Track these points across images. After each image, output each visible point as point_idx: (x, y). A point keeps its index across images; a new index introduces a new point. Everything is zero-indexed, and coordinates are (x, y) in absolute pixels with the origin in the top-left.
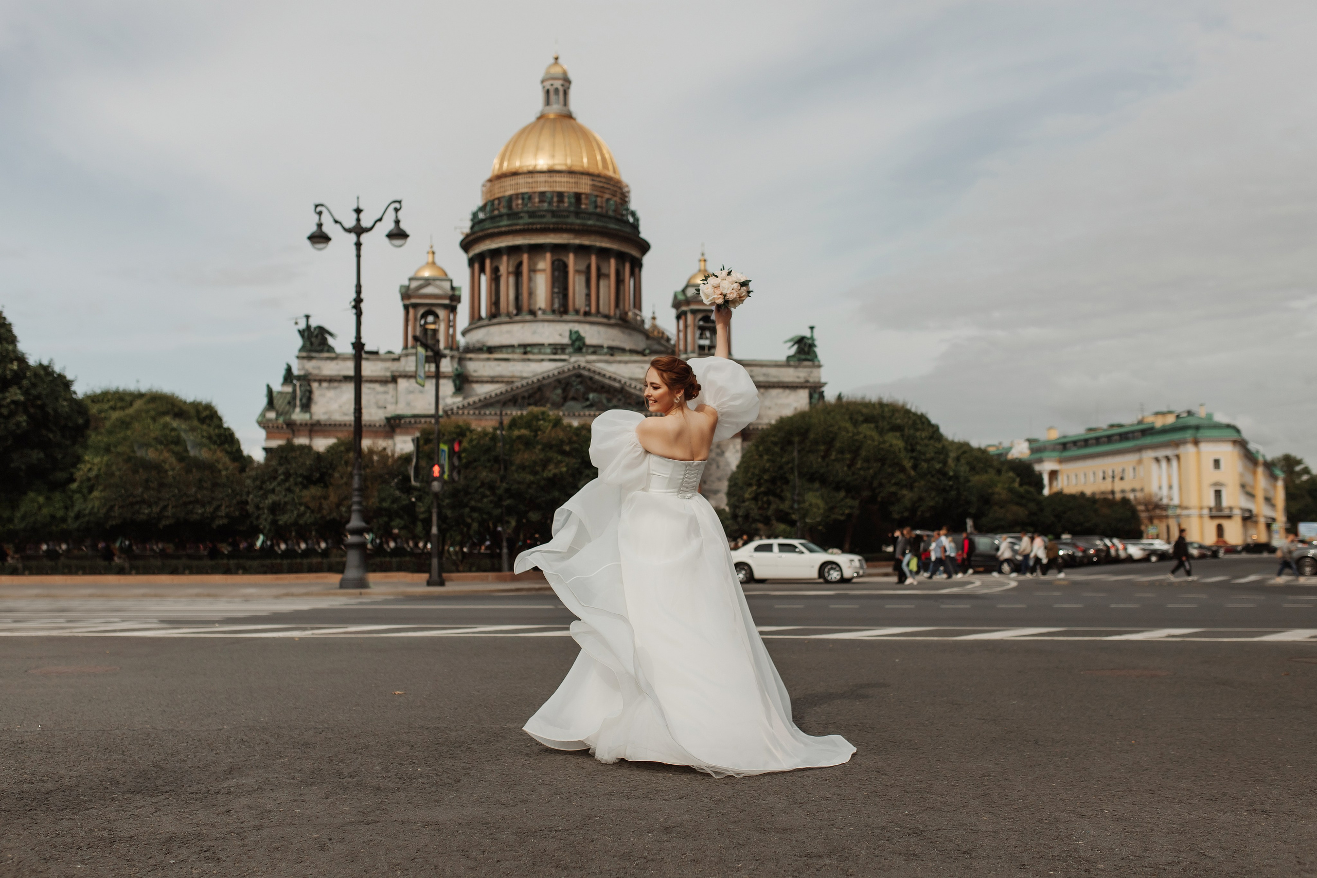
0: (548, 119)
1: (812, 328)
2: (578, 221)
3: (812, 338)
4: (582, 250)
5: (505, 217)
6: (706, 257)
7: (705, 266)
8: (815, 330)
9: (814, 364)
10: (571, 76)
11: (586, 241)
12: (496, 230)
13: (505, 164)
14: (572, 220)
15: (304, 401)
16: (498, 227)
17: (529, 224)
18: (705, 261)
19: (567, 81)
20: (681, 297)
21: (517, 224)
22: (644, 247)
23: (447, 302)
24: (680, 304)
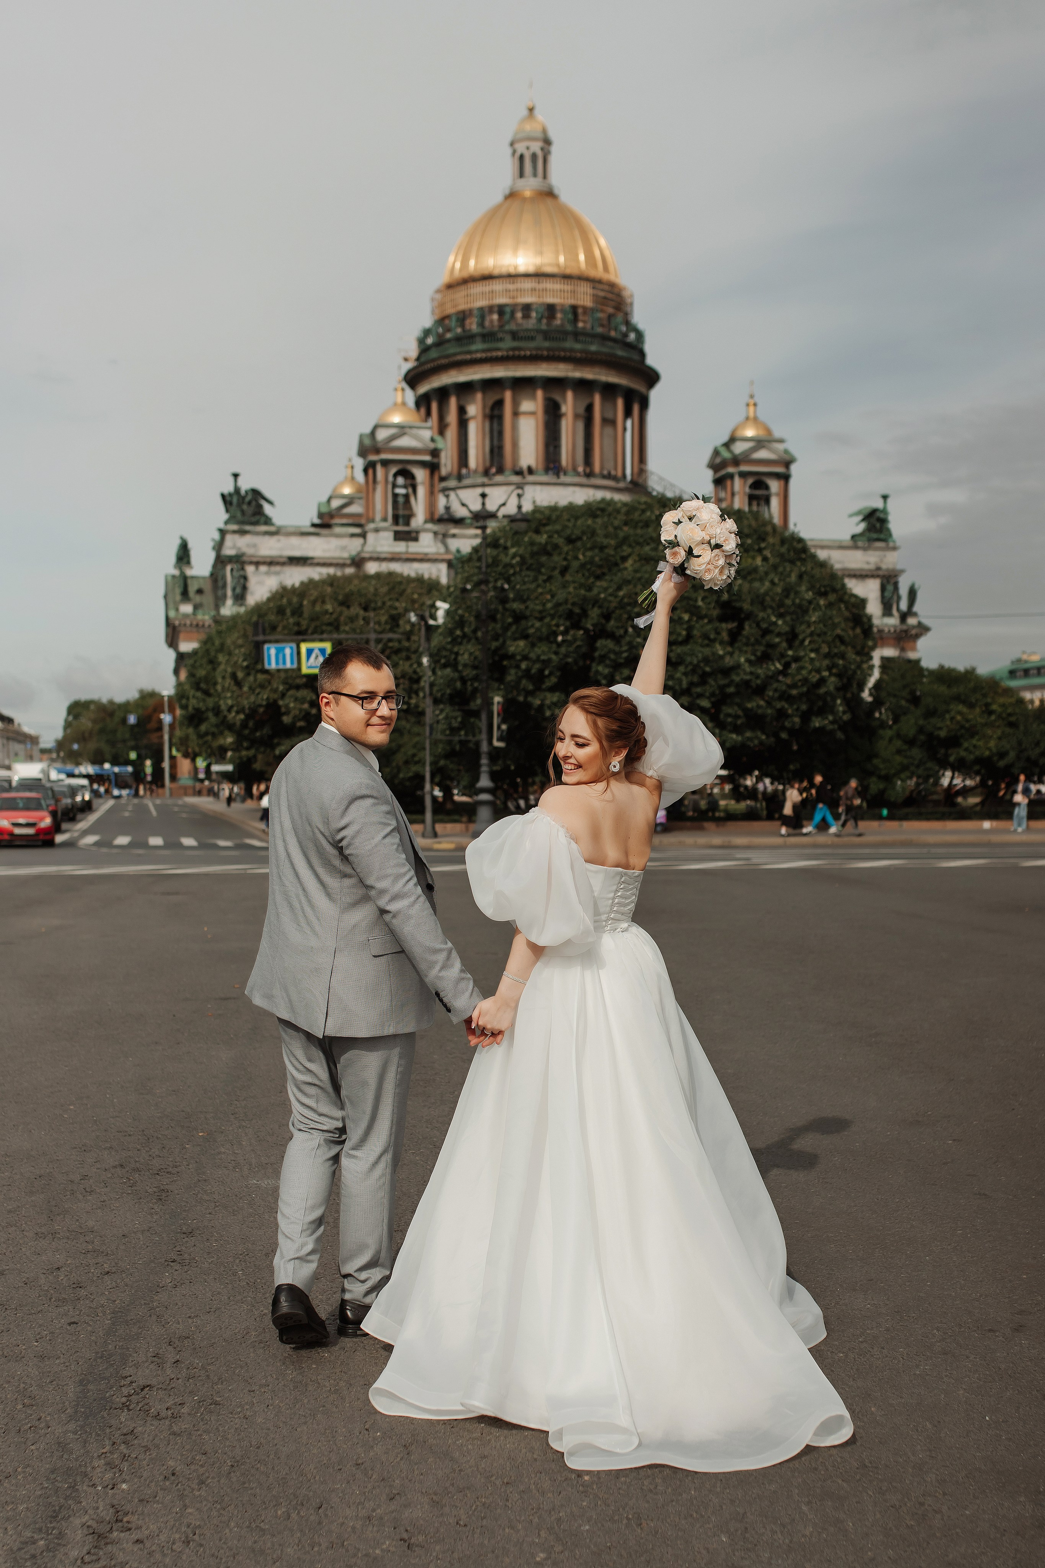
0: (524, 200)
1: (885, 497)
2: (578, 346)
3: (885, 511)
4: (583, 386)
5: (478, 339)
6: (757, 399)
7: (755, 412)
8: (889, 501)
9: (888, 545)
10: (553, 135)
11: (588, 374)
12: (468, 357)
13: (472, 263)
14: (569, 344)
15: (238, 590)
16: (470, 352)
17: (513, 349)
18: (755, 405)
19: (547, 142)
20: (726, 454)
21: (498, 349)
22: (652, 378)
23: (427, 458)
24: (724, 464)
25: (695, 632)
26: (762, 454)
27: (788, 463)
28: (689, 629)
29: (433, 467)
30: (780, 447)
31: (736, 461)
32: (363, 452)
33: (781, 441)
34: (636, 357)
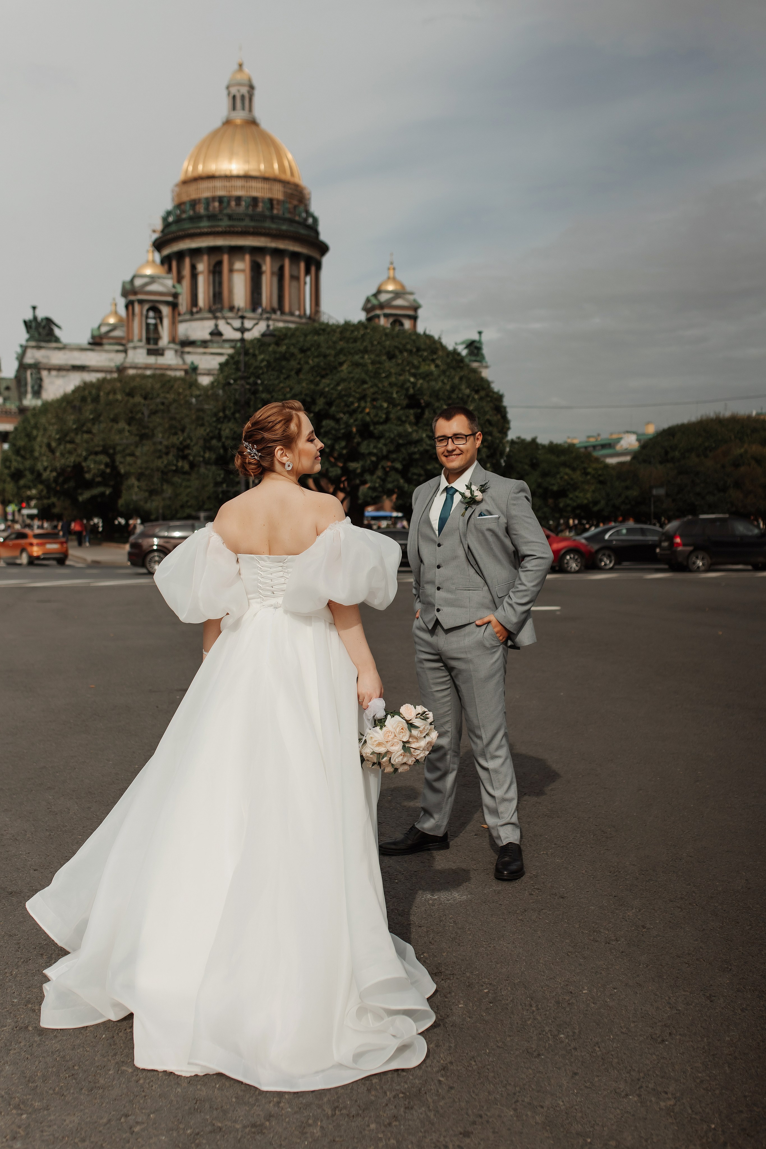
0: (236, 126)
1: (480, 333)
2: (274, 226)
3: (480, 342)
4: (277, 253)
5: (205, 219)
6: (395, 265)
7: (394, 274)
8: (483, 335)
9: (482, 364)
10: (255, 83)
11: (281, 245)
12: (198, 231)
13: (200, 168)
14: (268, 224)
15: (36, 388)
16: (199, 228)
17: (230, 226)
18: (394, 269)
19: (252, 87)
20: (374, 302)
21: (219, 226)
22: (323, 249)
23: (170, 299)
24: (373, 308)
25: (392, 416)
26: (399, 302)
27: (416, 308)
28: (388, 413)
29: (174, 305)
30: (411, 297)
31: (382, 306)
32: (125, 293)
33: (411, 293)
34: (313, 234)
